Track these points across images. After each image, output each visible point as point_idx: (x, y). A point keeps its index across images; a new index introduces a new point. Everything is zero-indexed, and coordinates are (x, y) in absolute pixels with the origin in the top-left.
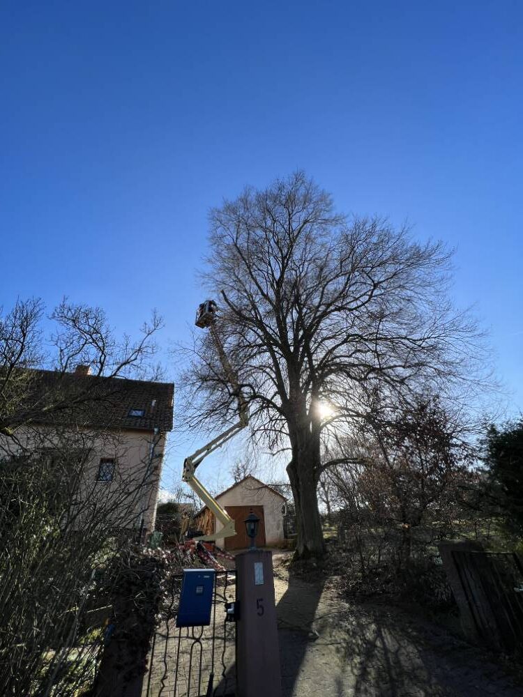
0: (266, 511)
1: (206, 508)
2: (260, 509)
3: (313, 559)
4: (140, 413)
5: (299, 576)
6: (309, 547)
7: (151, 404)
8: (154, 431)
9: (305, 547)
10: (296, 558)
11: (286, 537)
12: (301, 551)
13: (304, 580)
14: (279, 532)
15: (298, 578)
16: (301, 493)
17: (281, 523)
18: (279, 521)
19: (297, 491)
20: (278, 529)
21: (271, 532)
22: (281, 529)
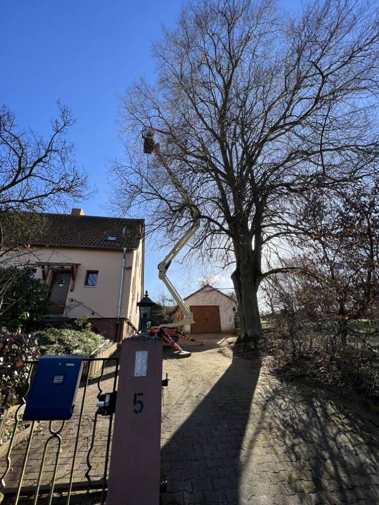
0: (221, 309)
1: (178, 307)
2: (217, 308)
3: (252, 342)
4: (114, 239)
5: (239, 354)
6: (249, 333)
7: (121, 232)
8: (123, 250)
9: (246, 334)
10: (238, 341)
11: (236, 326)
12: (243, 336)
13: (243, 357)
14: (231, 323)
15: (239, 356)
16: (243, 295)
17: (233, 317)
18: (231, 316)
19: (240, 293)
20: (230, 321)
21: (225, 323)
22: (233, 321)
